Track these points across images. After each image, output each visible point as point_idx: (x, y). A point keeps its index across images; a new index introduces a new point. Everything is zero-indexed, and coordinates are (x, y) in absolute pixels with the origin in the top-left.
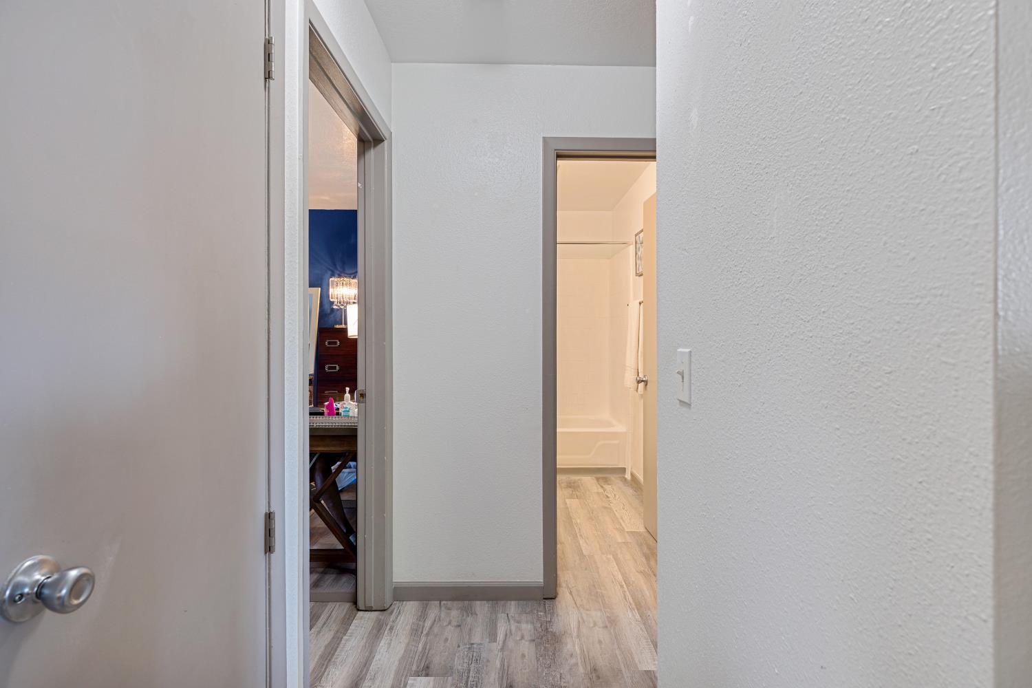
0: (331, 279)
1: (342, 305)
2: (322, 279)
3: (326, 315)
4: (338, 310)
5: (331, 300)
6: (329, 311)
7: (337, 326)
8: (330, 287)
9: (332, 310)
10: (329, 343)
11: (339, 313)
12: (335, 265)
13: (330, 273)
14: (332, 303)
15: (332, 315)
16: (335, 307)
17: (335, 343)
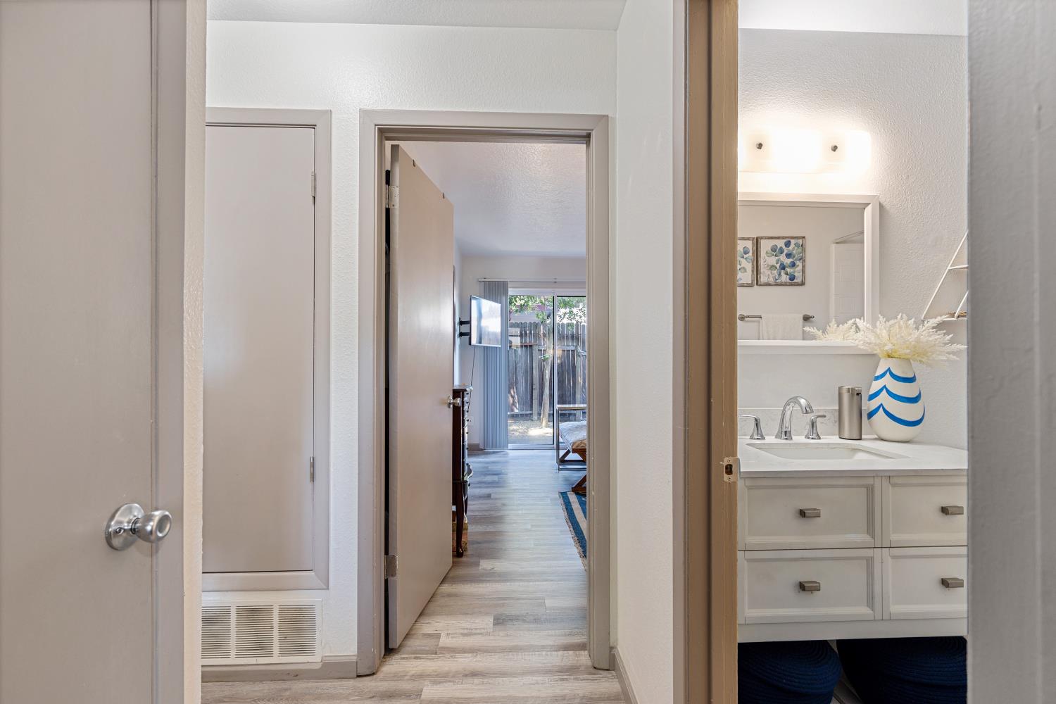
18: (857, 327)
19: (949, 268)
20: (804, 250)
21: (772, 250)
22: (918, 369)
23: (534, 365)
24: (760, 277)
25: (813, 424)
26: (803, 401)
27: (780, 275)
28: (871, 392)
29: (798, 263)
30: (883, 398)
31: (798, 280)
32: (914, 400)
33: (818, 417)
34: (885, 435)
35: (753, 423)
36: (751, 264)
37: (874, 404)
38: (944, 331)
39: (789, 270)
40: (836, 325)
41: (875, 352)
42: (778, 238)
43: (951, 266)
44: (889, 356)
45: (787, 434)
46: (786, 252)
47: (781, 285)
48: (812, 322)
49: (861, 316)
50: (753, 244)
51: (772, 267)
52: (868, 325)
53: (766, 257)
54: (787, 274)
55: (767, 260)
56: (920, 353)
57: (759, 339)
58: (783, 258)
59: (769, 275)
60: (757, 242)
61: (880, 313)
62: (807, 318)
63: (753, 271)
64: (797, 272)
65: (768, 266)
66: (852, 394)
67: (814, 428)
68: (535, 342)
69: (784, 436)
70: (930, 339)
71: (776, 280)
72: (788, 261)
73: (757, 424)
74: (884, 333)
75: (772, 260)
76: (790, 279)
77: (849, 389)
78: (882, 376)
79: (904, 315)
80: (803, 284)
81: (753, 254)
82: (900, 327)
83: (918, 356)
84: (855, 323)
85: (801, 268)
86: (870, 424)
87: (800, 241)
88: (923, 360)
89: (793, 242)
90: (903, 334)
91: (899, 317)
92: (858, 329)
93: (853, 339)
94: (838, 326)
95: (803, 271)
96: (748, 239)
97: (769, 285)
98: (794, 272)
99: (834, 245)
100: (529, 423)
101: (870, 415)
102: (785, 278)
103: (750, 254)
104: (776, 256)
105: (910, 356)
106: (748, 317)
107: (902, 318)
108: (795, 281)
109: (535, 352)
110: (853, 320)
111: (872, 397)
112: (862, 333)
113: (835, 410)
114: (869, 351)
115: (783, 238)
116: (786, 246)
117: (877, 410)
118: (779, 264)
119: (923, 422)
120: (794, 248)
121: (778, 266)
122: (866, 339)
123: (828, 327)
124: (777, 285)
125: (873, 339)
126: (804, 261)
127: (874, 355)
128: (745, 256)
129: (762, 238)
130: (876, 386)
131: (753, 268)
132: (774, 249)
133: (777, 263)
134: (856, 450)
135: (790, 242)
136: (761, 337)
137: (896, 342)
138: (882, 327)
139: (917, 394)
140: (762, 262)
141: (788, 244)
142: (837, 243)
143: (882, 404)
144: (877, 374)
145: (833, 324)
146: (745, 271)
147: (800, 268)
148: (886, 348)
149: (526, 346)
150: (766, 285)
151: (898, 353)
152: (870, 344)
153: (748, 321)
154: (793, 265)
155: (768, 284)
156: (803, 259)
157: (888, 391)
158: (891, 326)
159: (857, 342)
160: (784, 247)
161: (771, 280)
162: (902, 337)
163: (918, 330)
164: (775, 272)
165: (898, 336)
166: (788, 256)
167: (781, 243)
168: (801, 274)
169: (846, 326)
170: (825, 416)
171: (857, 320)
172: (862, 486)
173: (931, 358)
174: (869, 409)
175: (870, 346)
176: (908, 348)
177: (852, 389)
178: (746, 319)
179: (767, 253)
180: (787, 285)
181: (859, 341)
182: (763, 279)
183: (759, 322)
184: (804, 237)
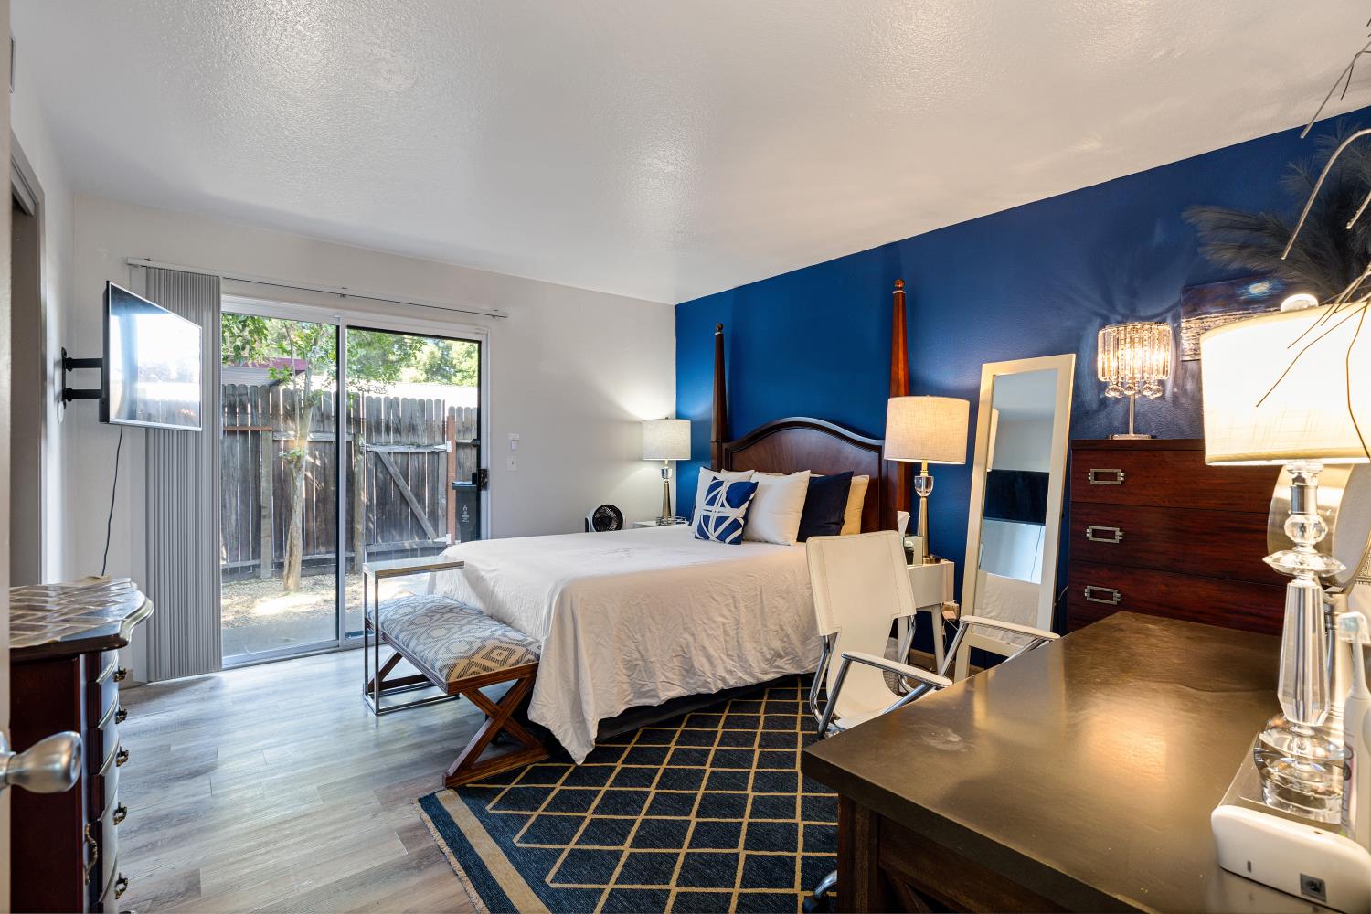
0: (1101, 333)
1: (1130, 388)
2: (1079, 338)
3: (1087, 413)
4: (1117, 401)
5: (1102, 379)
6: (1095, 406)
7: (1117, 437)
8: (1100, 350)
9: (1104, 402)
10: (1097, 476)
11: (1120, 408)
12: (1110, 304)
13: (1097, 321)
14: (1103, 386)
15: (1102, 415)
16: (1111, 394)
17: (1114, 476)
23: (263, 471)
68: (263, 425)
100: (253, 586)
109: (266, 446)
149: (233, 433)
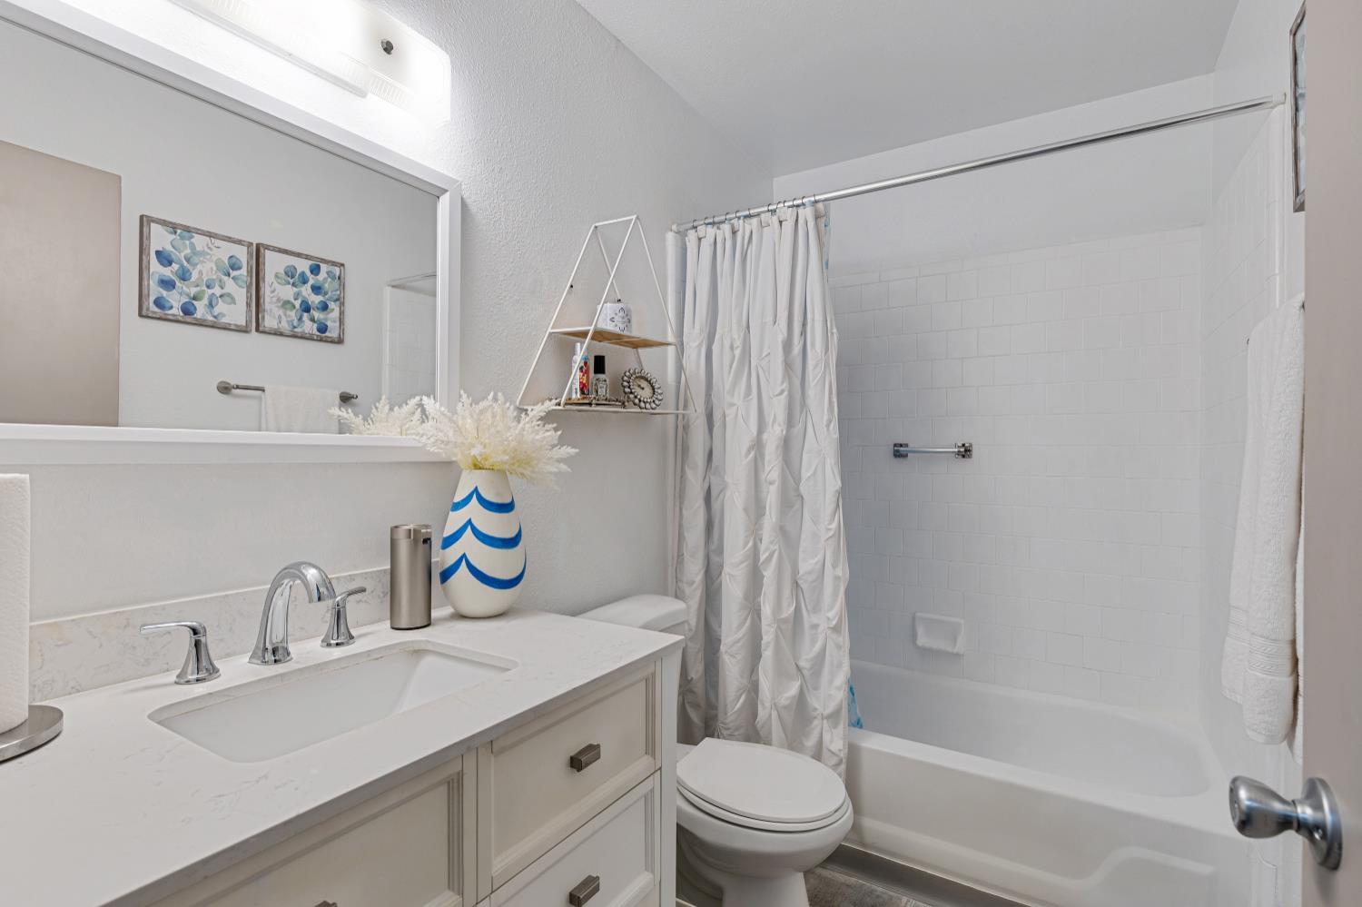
18: (424, 411)
19: (550, 330)
20: (342, 286)
21: (286, 273)
22: (518, 490)
24: (263, 317)
25: (339, 615)
26: (311, 573)
27: (300, 319)
28: (447, 533)
29: (332, 305)
30: (468, 544)
31: (333, 333)
32: (511, 543)
33: (351, 593)
34: (468, 608)
35: (187, 638)
36: (245, 290)
37: (452, 554)
38: (555, 425)
39: (317, 315)
40: (387, 407)
41: (454, 459)
42: (299, 255)
43: (552, 328)
44: (477, 467)
45: (277, 653)
46: (311, 282)
47: (303, 337)
48: (354, 405)
49: (431, 392)
50: (250, 253)
51: (287, 304)
52: (443, 409)
53: (276, 285)
54: (313, 320)
55: (277, 290)
56: (521, 462)
57: (260, 430)
58: (306, 291)
59: (280, 317)
60: (258, 252)
61: (462, 387)
62: (346, 399)
63: (248, 305)
64: (331, 318)
65: (279, 300)
66: (416, 541)
67: (342, 621)
69: (269, 656)
70: (537, 437)
71: (295, 327)
72: (315, 299)
73: (197, 644)
74: (469, 424)
75: (288, 292)
76: (319, 330)
77: (410, 530)
78: (466, 501)
79: (500, 394)
80: (340, 341)
81: (249, 272)
82: (494, 416)
83: (519, 466)
84: (421, 405)
85: (338, 315)
86: (446, 593)
87: (337, 270)
88: (525, 472)
89: (324, 268)
90: (499, 428)
91: (490, 397)
92: (425, 416)
93: (417, 435)
94: (391, 409)
95: (341, 321)
96: (239, 242)
97: (281, 334)
98: (326, 319)
99: (389, 289)
101: (446, 575)
102: (309, 327)
103: (244, 271)
104: (293, 285)
105: (507, 467)
106: (238, 387)
107: (495, 399)
108: (327, 334)
110: (418, 398)
111: (449, 542)
112: (431, 422)
113: (385, 571)
114: (444, 457)
115: (307, 257)
116: (312, 272)
117: (456, 566)
118: (299, 301)
119: (524, 578)
120: (325, 279)
121: (297, 304)
122: (440, 434)
123: (374, 410)
124: (294, 336)
125: (451, 434)
126: (342, 304)
127: (449, 464)
128: (234, 273)
129: (267, 247)
130: (455, 521)
131: (248, 298)
132: (290, 272)
133: (296, 299)
134: (418, 653)
135: (318, 267)
136: (264, 426)
137: (487, 441)
138: (466, 414)
139: (517, 531)
140: (266, 290)
141: (315, 270)
142: (393, 286)
143: (464, 555)
144: (457, 499)
145: (383, 405)
146: (233, 301)
147: (335, 314)
148: (474, 452)
150: (275, 334)
151: (491, 461)
152: (447, 443)
153: (237, 396)
154: (324, 307)
155: (278, 333)
156: (340, 300)
157: (475, 530)
158: (482, 412)
159: (424, 439)
160: (308, 273)
161: (285, 327)
162: (498, 432)
163: (519, 422)
164: (293, 314)
165: (492, 430)
166: (317, 289)
167: (303, 266)
168: (338, 324)
169: (406, 409)
170: (363, 590)
171: (425, 398)
172: (439, 784)
173: (536, 470)
174: (443, 563)
175: (448, 447)
176: (504, 452)
177: (415, 530)
178: (234, 391)
179: (277, 276)
180: (313, 339)
181: (429, 438)
182: (269, 322)
183: (260, 398)
184: (343, 265)
